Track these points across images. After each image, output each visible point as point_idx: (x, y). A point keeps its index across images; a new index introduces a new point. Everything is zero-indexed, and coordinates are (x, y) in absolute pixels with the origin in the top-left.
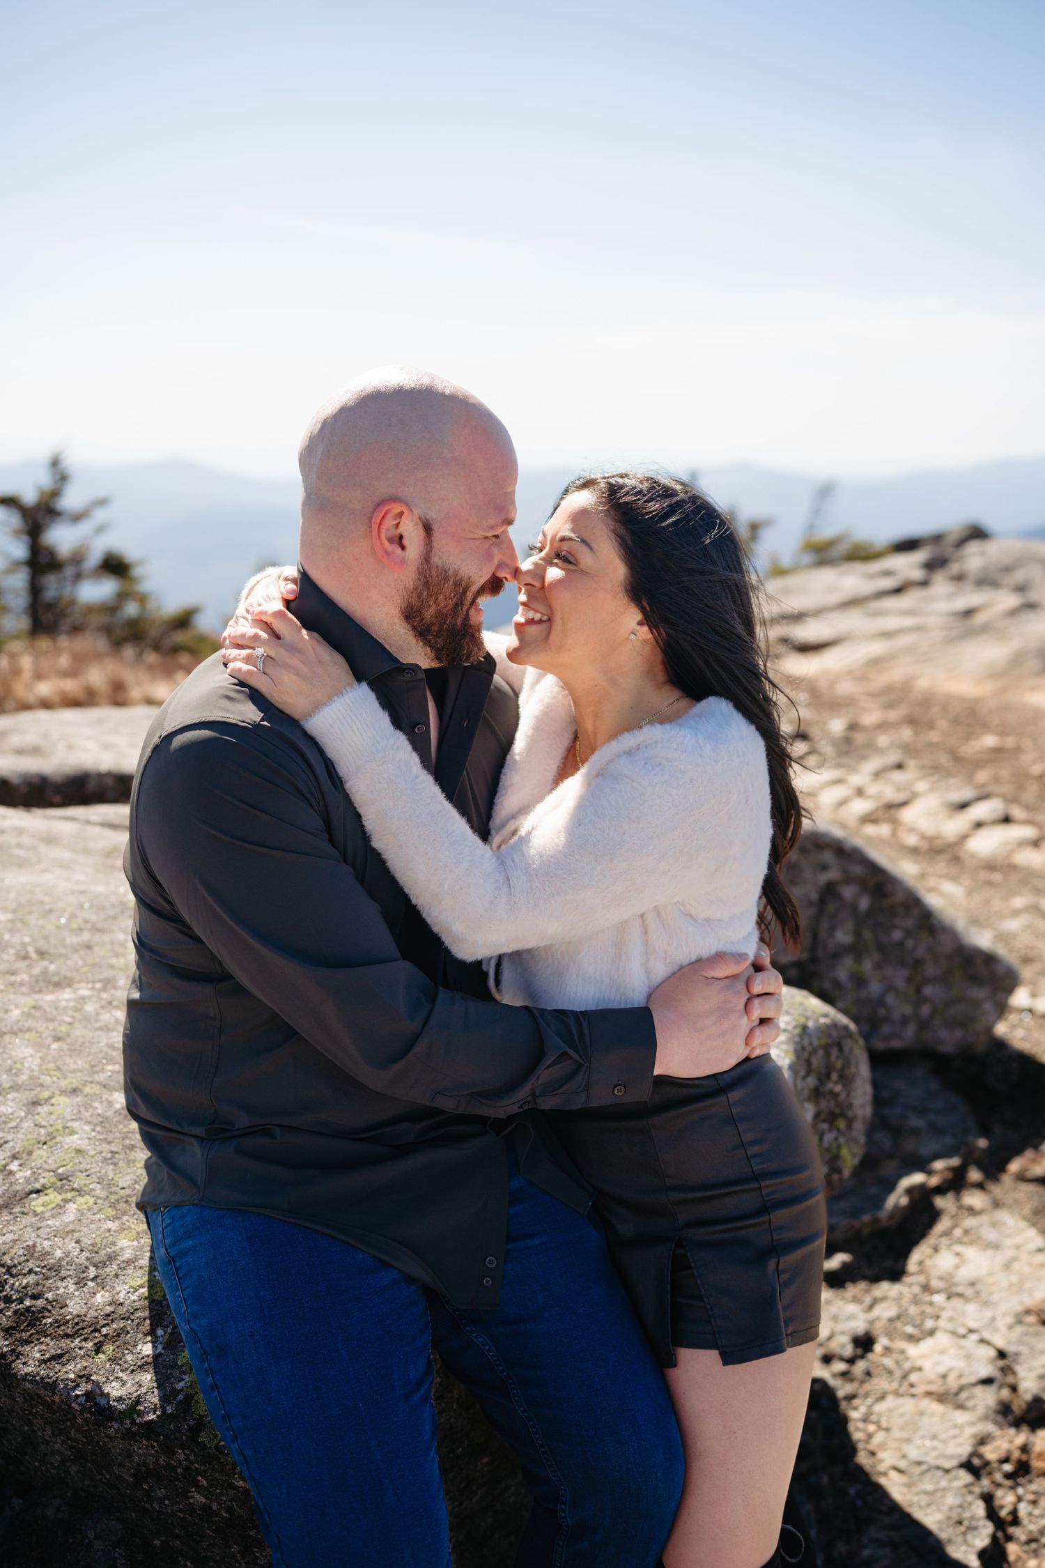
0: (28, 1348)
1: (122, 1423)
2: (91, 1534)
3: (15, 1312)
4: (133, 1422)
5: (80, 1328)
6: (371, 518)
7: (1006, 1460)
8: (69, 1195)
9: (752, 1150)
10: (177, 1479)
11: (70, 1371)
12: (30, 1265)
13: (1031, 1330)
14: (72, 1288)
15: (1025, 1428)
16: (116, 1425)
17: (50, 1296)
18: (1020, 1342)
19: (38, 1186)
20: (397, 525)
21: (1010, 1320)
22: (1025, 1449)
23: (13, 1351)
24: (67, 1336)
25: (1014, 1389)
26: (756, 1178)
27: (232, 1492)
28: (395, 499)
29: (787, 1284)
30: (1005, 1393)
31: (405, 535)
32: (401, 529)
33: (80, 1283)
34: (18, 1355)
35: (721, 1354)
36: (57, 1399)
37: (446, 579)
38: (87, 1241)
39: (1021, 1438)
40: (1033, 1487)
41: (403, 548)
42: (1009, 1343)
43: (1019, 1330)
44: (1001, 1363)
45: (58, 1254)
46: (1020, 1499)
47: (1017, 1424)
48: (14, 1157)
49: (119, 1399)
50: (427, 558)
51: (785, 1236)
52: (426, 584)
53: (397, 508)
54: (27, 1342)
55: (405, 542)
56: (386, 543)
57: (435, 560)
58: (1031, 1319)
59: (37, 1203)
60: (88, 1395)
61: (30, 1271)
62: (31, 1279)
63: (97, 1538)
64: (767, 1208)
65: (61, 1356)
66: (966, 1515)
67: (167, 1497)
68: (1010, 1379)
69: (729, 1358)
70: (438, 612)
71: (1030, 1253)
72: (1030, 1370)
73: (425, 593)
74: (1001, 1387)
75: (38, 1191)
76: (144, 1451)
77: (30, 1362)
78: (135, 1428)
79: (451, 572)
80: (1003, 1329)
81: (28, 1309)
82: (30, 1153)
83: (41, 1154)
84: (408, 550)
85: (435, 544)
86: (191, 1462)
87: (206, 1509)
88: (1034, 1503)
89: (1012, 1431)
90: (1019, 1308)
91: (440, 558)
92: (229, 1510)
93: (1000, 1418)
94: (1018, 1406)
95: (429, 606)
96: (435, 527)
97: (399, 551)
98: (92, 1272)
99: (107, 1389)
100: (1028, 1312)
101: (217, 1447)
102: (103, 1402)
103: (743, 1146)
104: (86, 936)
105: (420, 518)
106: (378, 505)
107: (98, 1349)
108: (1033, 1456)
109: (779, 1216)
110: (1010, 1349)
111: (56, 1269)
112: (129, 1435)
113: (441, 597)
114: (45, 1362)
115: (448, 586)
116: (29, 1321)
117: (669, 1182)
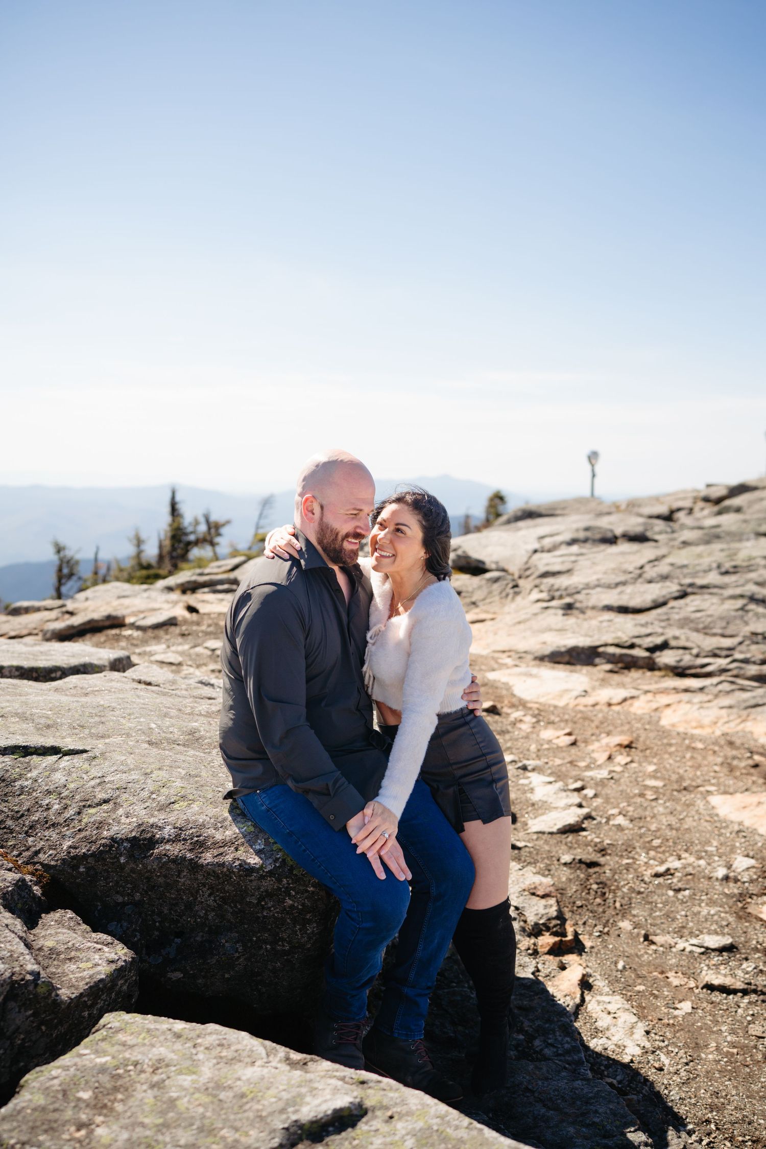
0: (203, 855)
1: (258, 873)
2: (223, 941)
3: (191, 843)
4: (264, 871)
5: (224, 844)
7: (529, 949)
8: (190, 802)
9: (482, 745)
10: (281, 895)
11: (229, 858)
12: (190, 825)
13: (528, 897)
14: (214, 831)
15: (532, 937)
16: (255, 874)
17: (205, 835)
18: (523, 902)
19: (172, 800)
21: (517, 895)
22: (534, 944)
23: (197, 857)
24: (221, 847)
25: (525, 922)
26: (484, 755)
27: (306, 894)
29: (500, 793)
30: (522, 923)
33: (216, 829)
34: (200, 858)
35: (482, 821)
36: (225, 870)
38: (209, 815)
39: (533, 940)
40: (542, 958)
41: (313, 514)
42: (519, 903)
43: (522, 898)
44: (517, 912)
45: (201, 820)
46: (538, 963)
47: (529, 936)
48: (152, 793)
49: (255, 864)
50: (321, 519)
52: (322, 529)
54: (202, 853)
58: (526, 893)
59: (176, 806)
60: (240, 865)
61: (191, 828)
62: (193, 830)
63: (226, 942)
64: (489, 766)
65: (222, 854)
66: (522, 962)
67: (272, 906)
68: (522, 918)
70: (327, 542)
71: (516, 871)
72: (531, 912)
73: (322, 533)
74: (519, 921)
75: (173, 803)
76: (268, 884)
77: (208, 857)
78: (264, 874)
79: (329, 525)
80: (515, 899)
81: (197, 841)
82: (159, 791)
83: (164, 791)
85: (324, 514)
86: (289, 884)
87: (292, 907)
88: (544, 964)
89: (528, 939)
90: (520, 890)
91: (326, 519)
92: (303, 905)
93: (522, 933)
94: (529, 928)
95: (324, 539)
96: (324, 507)
98: (219, 825)
99: (248, 861)
100: (524, 890)
101: (302, 874)
102: (247, 867)
103: (478, 743)
105: (319, 504)
107: (237, 849)
108: (539, 947)
109: (494, 769)
110: (520, 906)
111: (203, 825)
112: (262, 877)
113: (327, 536)
114: (216, 856)
116: (200, 845)
117: (452, 762)
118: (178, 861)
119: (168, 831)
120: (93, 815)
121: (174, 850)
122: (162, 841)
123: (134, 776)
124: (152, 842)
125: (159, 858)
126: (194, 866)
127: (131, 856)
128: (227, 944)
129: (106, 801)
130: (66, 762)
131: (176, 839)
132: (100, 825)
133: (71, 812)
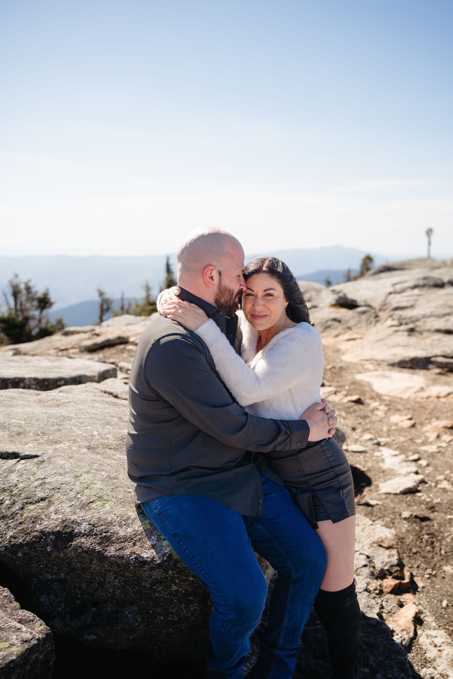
0: (108, 548)
1: (149, 565)
2: (127, 613)
3: (100, 538)
4: (154, 564)
5: (126, 539)
6: (203, 272)
7: (376, 590)
8: (104, 502)
9: (330, 459)
10: (168, 582)
11: (127, 552)
12: (101, 523)
13: (376, 548)
14: (118, 528)
15: (379, 579)
16: (147, 566)
17: (112, 531)
18: (373, 552)
19: (91, 500)
20: (211, 273)
21: (368, 546)
22: (381, 586)
23: (103, 549)
24: (122, 542)
25: (374, 567)
27: (188, 583)
28: (210, 265)
29: (346, 497)
30: (371, 569)
31: (213, 276)
32: (212, 275)
33: (121, 526)
34: (106, 551)
35: (332, 520)
36: (124, 561)
37: (226, 290)
38: (117, 514)
39: (379, 582)
40: (386, 597)
41: (213, 280)
42: (370, 553)
43: (372, 549)
44: (368, 560)
45: (110, 519)
46: (382, 601)
47: (377, 578)
48: (78, 493)
49: (147, 558)
50: (220, 283)
51: (343, 484)
52: (220, 291)
53: (211, 268)
54: (108, 546)
55: (214, 278)
56: (208, 279)
57: (223, 284)
58: (375, 545)
59: (93, 505)
60: (136, 558)
61: (102, 525)
62: (103, 527)
63: (129, 613)
64: (337, 476)
65: (122, 548)
66: (370, 604)
67: (162, 590)
68: (372, 565)
69: (335, 521)
70: (225, 301)
71: (369, 526)
72: (378, 560)
73: (220, 295)
74: (370, 567)
75: (92, 502)
76: (157, 574)
77: (111, 551)
78: (154, 566)
79: (227, 288)
80: (367, 549)
81: (105, 536)
82: (83, 491)
83: (87, 492)
84: (214, 281)
85: (222, 279)
86: (174, 575)
87: (177, 591)
88: (387, 602)
89: (376, 581)
90: (371, 542)
91: (224, 283)
92: (186, 590)
93: (371, 577)
94: (376, 572)
95: (222, 299)
96: (222, 273)
97: (212, 281)
98: (123, 523)
99: (142, 555)
100: (374, 543)
101: (184, 568)
102: (141, 560)
103: (328, 458)
104: (56, 427)
105: (218, 271)
106: (205, 268)
107: (134, 544)
108: (384, 588)
110: (370, 555)
111: (111, 523)
112: (152, 569)
113: (225, 296)
114: (117, 550)
115: (227, 293)
116: (107, 540)
117: (306, 473)
118: (90, 552)
119: (84, 527)
120: (32, 510)
121: (87, 542)
122: (80, 535)
123: (68, 478)
124: (72, 536)
125: (75, 549)
126: (101, 557)
127: (55, 546)
128: (129, 615)
129: (43, 499)
130: (22, 465)
131: (89, 534)
132: (35, 520)
133: (17, 507)
